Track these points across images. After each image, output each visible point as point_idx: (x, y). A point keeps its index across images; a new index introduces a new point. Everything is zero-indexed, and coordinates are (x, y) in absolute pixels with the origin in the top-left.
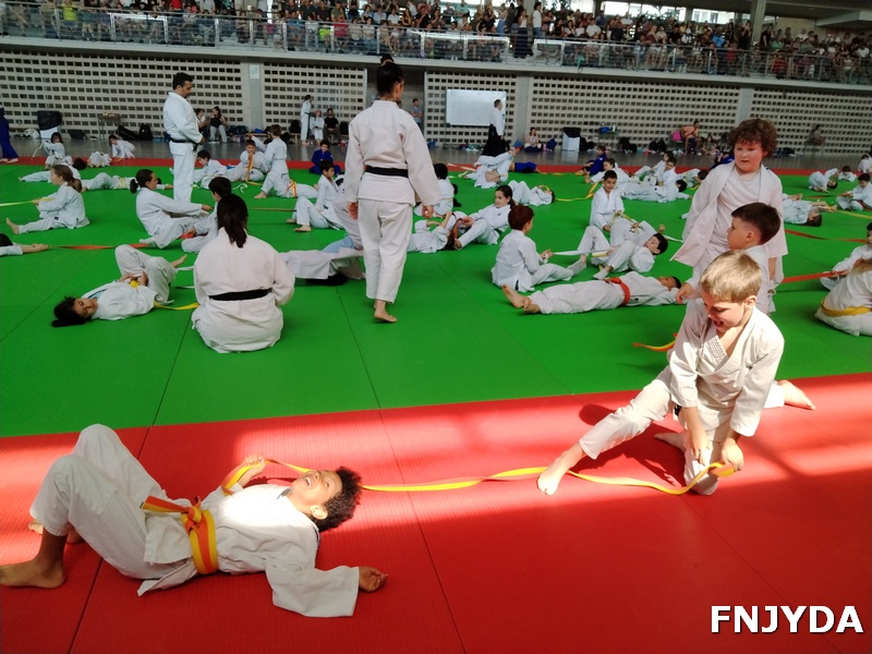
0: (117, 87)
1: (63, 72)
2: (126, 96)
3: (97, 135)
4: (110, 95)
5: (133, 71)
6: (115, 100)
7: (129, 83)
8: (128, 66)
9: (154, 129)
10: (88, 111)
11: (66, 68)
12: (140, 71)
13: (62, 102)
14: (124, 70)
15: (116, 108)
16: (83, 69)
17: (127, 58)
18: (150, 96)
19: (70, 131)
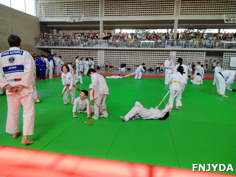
0: (139, 58)
1: (128, 55)
2: (141, 60)
3: (133, 69)
4: (138, 60)
5: (143, 54)
6: (138, 61)
7: (142, 57)
8: (142, 53)
9: (146, 68)
10: (132, 64)
11: (129, 54)
12: (145, 54)
13: (127, 62)
15: (138, 63)
16: (132, 54)
17: (143, 51)
18: (147, 60)
19: (127, 68)
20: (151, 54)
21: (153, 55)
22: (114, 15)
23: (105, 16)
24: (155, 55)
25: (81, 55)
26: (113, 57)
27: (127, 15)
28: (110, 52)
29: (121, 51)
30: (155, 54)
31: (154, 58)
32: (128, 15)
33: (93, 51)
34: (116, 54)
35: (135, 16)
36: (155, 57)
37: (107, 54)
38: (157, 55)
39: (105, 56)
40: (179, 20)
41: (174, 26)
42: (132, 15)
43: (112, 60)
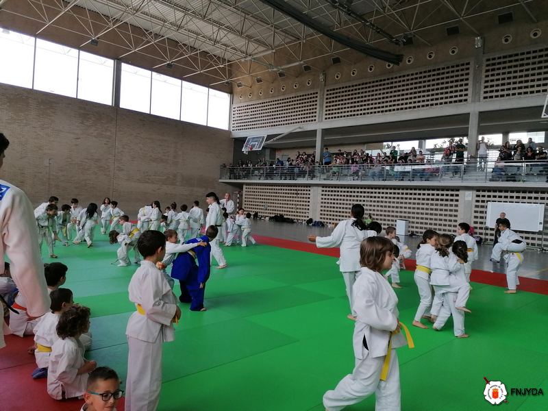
0: (387, 204)
2: (391, 209)
4: (384, 209)
5: (396, 196)
6: (385, 211)
7: (394, 202)
8: (395, 193)
11: (366, 195)
12: (400, 196)
14: (392, 196)
17: (395, 189)
18: (403, 210)
20: (413, 196)
21: (419, 199)
22: (341, 117)
23: (326, 119)
24: (423, 199)
25: (285, 195)
26: (336, 202)
27: (364, 114)
28: (332, 191)
29: (351, 188)
30: (421, 197)
31: (421, 206)
32: (368, 113)
33: (303, 188)
34: (343, 194)
35: (380, 114)
36: (423, 204)
37: (326, 195)
38: (428, 199)
39: (322, 199)
40: (480, 113)
41: (468, 128)
42: (375, 112)
43: (334, 207)
